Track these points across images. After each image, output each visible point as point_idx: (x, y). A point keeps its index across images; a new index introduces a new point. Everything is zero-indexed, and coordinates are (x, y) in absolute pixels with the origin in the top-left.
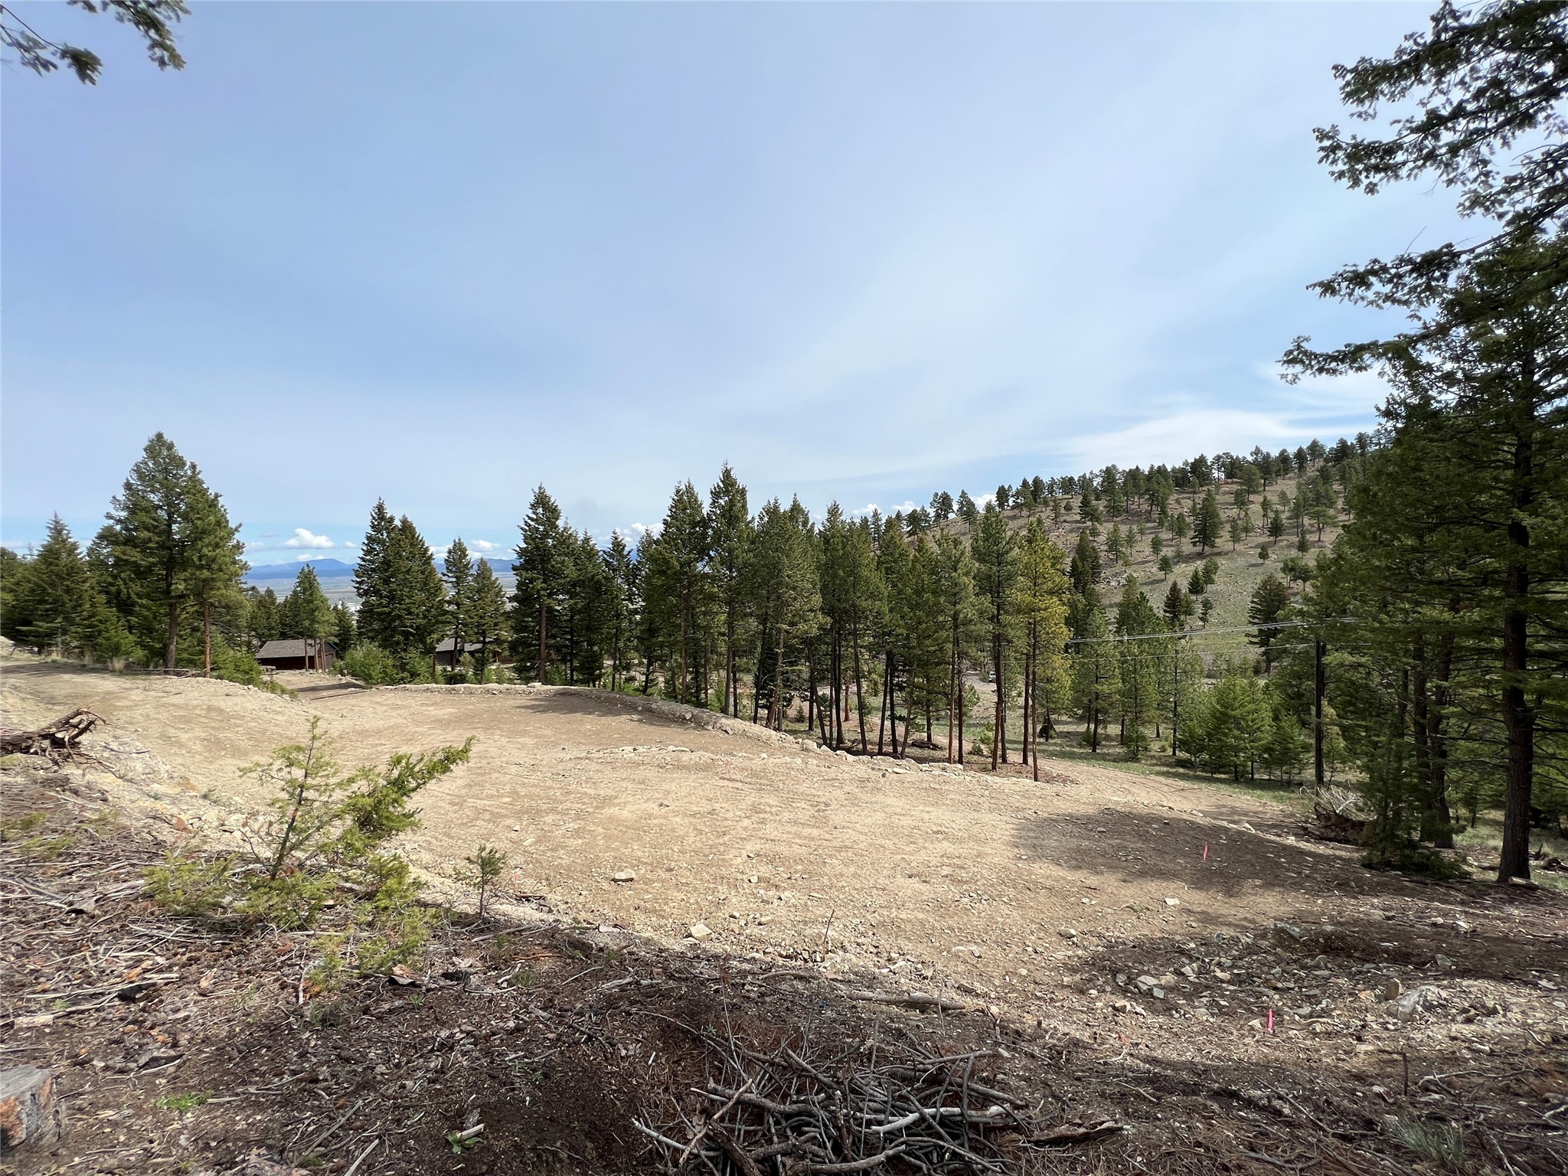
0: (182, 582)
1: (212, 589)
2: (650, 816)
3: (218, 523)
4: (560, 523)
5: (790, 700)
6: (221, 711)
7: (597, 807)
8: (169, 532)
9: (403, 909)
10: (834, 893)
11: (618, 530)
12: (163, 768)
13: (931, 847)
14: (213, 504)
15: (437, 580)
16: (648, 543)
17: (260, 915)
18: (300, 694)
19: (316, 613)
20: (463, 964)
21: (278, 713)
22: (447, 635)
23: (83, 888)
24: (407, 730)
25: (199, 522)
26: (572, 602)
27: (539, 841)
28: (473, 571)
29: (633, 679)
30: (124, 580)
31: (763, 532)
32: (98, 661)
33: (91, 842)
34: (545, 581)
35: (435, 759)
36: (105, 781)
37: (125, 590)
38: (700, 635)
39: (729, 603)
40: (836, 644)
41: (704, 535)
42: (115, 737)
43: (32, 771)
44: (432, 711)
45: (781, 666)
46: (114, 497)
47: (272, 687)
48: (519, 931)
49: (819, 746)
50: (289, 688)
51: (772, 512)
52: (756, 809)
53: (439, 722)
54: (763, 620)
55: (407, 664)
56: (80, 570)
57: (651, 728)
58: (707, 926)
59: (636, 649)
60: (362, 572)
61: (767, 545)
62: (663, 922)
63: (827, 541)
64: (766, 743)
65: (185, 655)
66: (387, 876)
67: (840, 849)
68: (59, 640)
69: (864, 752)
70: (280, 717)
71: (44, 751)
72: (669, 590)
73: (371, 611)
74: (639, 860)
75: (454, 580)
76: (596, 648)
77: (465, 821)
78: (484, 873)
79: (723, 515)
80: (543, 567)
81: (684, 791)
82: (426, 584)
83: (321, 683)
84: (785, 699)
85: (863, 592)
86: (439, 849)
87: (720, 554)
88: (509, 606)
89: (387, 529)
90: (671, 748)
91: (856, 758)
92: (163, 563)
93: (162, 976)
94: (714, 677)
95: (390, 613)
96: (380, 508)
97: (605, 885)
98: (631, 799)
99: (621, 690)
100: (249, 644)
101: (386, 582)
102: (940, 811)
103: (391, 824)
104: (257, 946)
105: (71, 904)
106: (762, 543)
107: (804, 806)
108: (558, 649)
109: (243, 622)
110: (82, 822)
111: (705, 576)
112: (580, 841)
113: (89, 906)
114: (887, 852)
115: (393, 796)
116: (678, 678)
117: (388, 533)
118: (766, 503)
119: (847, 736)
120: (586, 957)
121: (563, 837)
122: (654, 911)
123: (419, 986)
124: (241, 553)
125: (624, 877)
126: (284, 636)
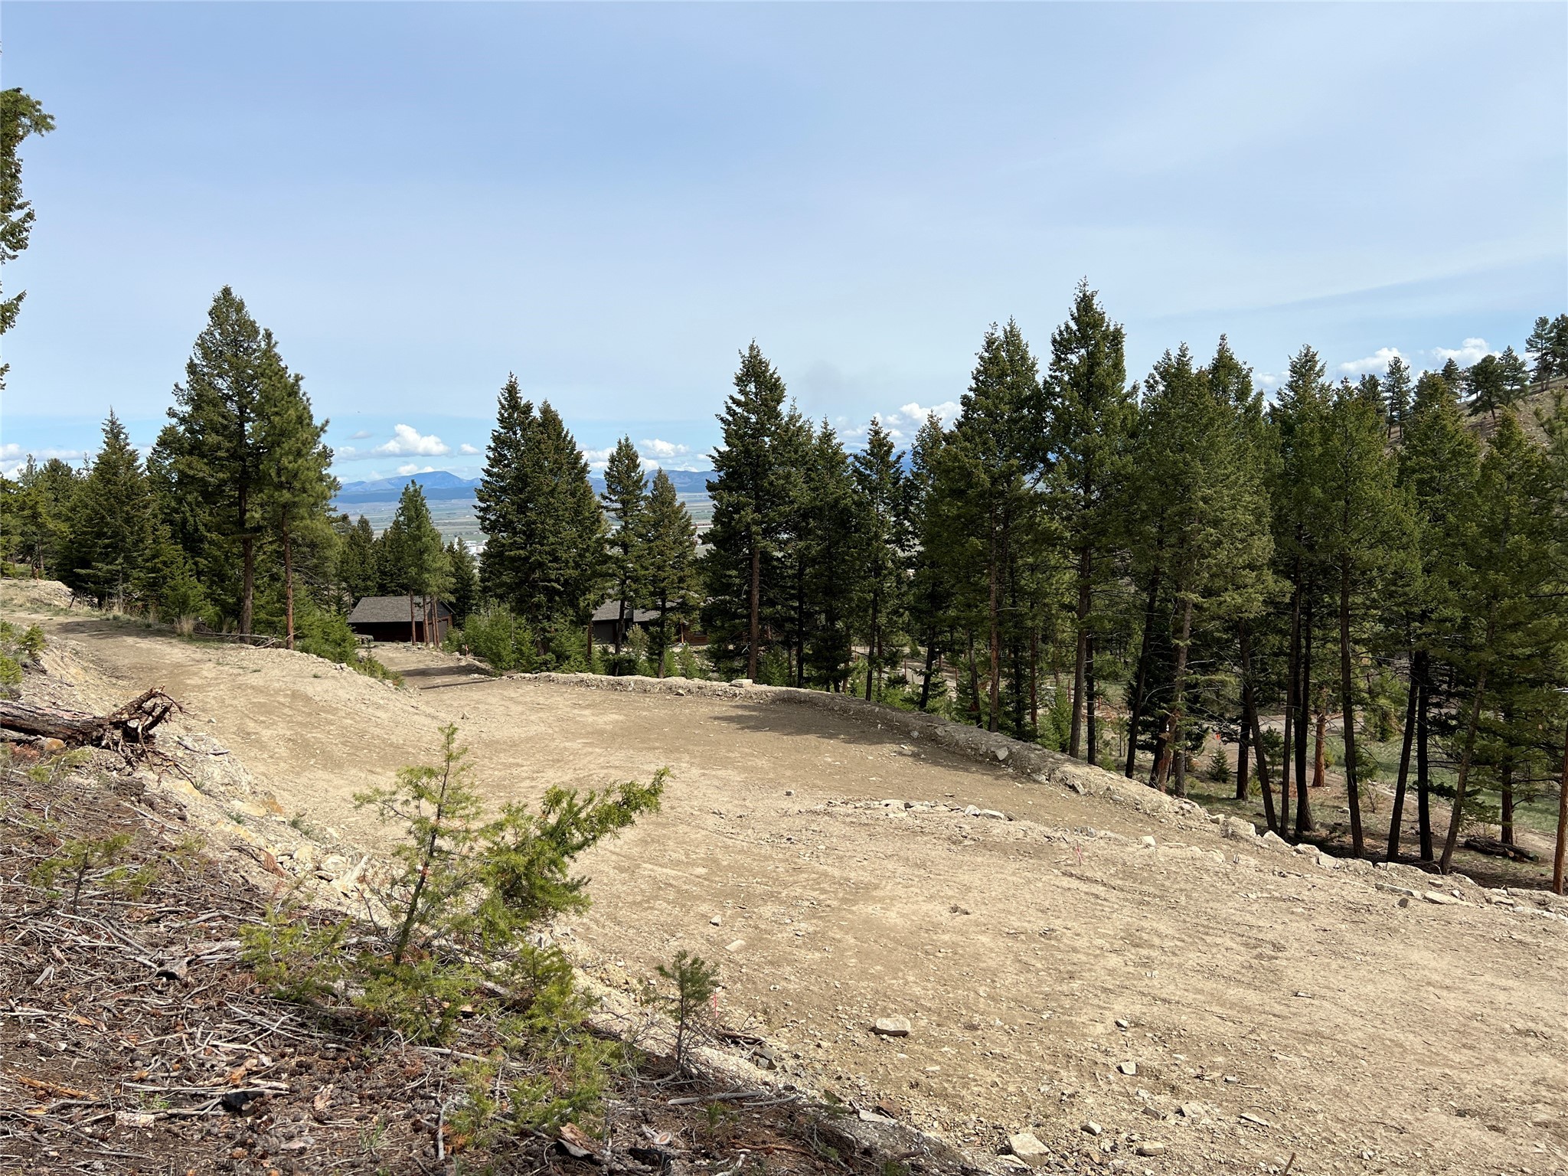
0: (259, 509)
1: (294, 518)
2: (936, 927)
3: (300, 420)
4: (784, 409)
5: (1198, 739)
6: (308, 699)
7: (844, 900)
8: (241, 434)
9: (568, 1034)
10: (1293, 1120)
11: (879, 419)
12: (245, 779)
13: (1511, 1060)
14: (293, 391)
15: (593, 506)
16: (932, 438)
17: (382, 1015)
18: (407, 681)
19: (425, 556)
20: (660, 1139)
21: (379, 707)
22: (610, 596)
23: (172, 943)
24: (553, 745)
25: (277, 419)
26: (801, 544)
27: (750, 946)
28: (647, 493)
29: (902, 681)
30: (189, 504)
31: (1154, 413)
32: (163, 620)
33: (175, 879)
34: (758, 510)
35: (610, 801)
36: (182, 790)
37: (191, 519)
38: (1023, 607)
39: (1082, 549)
40: (1302, 632)
41: (1038, 423)
42: (186, 728)
43: (105, 771)
44: (588, 716)
45: (1184, 673)
46: (176, 386)
47: (370, 667)
48: (738, 1098)
49: (1261, 831)
50: (393, 669)
51: (1174, 374)
52: (1133, 939)
53: (599, 736)
54: (1150, 582)
55: (551, 640)
56: (139, 492)
57: (935, 771)
58: (1040, 1138)
59: (907, 629)
60: (489, 493)
61: (1163, 439)
62: (960, 1117)
63: (1288, 429)
64: (1152, 816)
65: (263, 615)
66: (543, 980)
67: (1307, 1037)
68: (120, 588)
69: (1356, 851)
70: (380, 713)
71: (116, 744)
72: (970, 525)
73: (500, 554)
74: (916, 1000)
75: (618, 506)
76: (839, 625)
77: (639, 898)
78: (685, 997)
79: (1075, 384)
80: (756, 485)
81: (997, 891)
82: (577, 513)
83: (433, 665)
84: (1189, 735)
85: (1367, 531)
86: (601, 940)
87: (1067, 458)
88: (701, 550)
89: (522, 423)
90: (971, 809)
91: (1340, 862)
92: (235, 481)
93: (270, 1084)
94: (1049, 685)
95: (527, 558)
96: (512, 390)
97: (860, 1037)
98: (900, 891)
99: (881, 699)
100: (339, 600)
101: (522, 509)
102: (1533, 991)
103: (547, 898)
104: (380, 1060)
105: (161, 964)
106: (1152, 435)
107: (1230, 944)
108: (778, 623)
109: (331, 569)
110: (163, 848)
111: (1039, 498)
112: (817, 955)
113: (180, 969)
114: (1410, 1058)
115: (550, 854)
116: (984, 684)
117: (523, 430)
118: (1160, 357)
119: (1317, 816)
120: (846, 1161)
121: (791, 943)
122: (944, 1095)
123: (598, 1163)
124: (329, 465)
125: (892, 1028)
126: (383, 590)
